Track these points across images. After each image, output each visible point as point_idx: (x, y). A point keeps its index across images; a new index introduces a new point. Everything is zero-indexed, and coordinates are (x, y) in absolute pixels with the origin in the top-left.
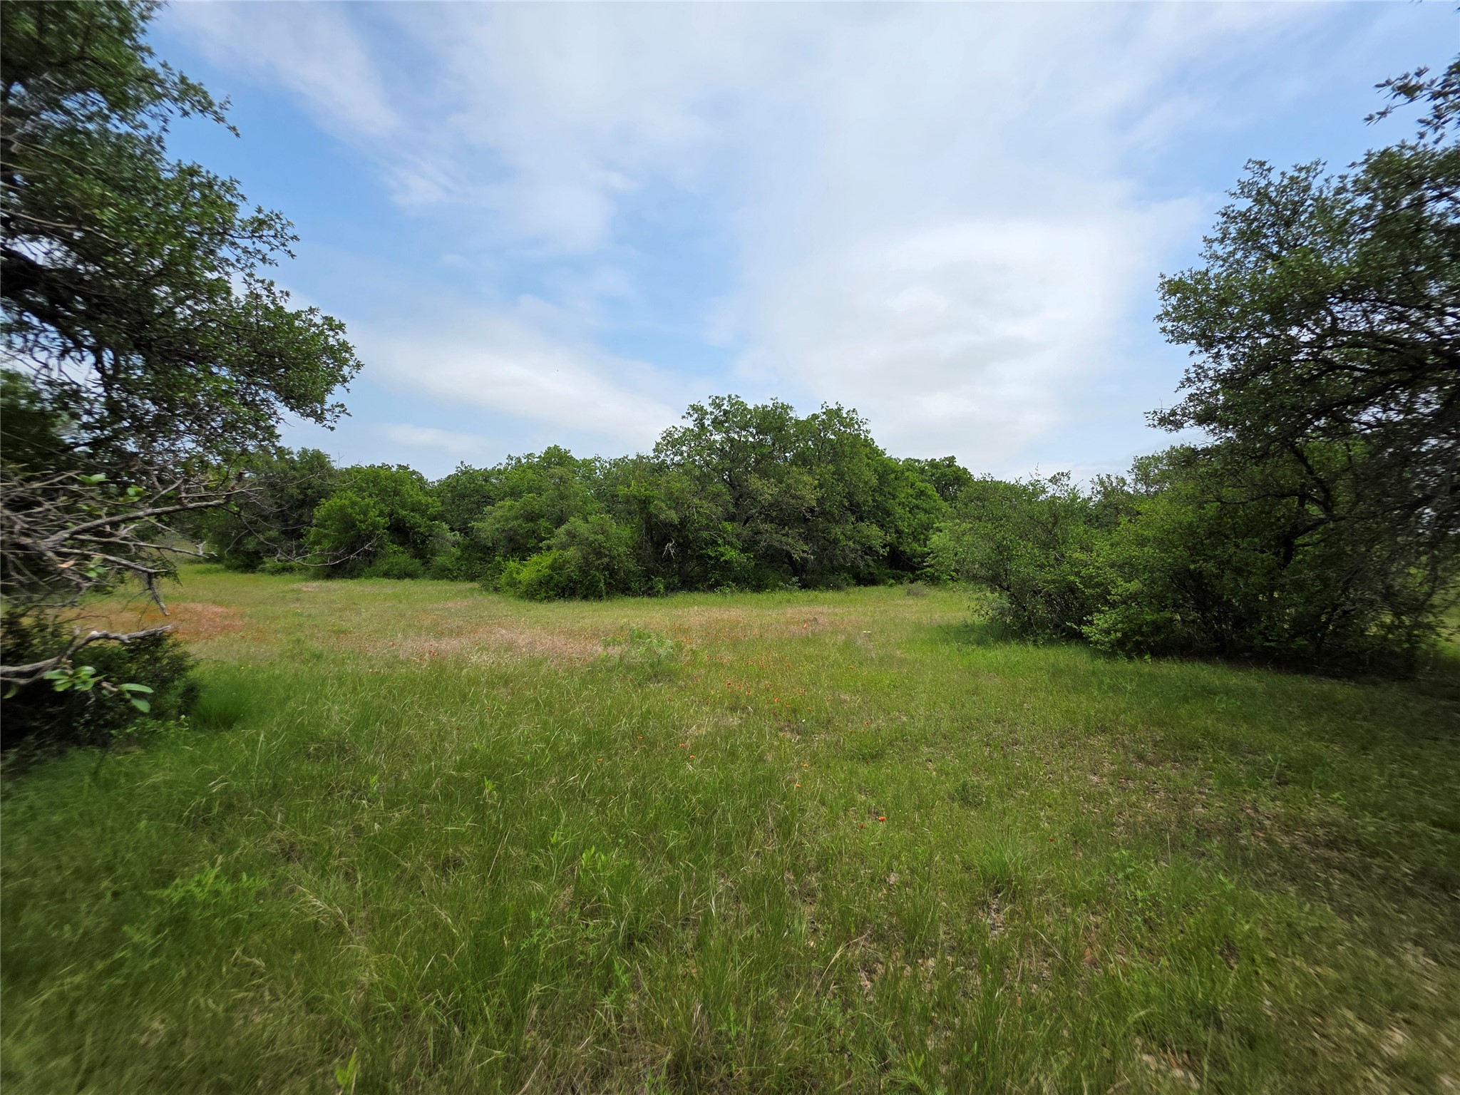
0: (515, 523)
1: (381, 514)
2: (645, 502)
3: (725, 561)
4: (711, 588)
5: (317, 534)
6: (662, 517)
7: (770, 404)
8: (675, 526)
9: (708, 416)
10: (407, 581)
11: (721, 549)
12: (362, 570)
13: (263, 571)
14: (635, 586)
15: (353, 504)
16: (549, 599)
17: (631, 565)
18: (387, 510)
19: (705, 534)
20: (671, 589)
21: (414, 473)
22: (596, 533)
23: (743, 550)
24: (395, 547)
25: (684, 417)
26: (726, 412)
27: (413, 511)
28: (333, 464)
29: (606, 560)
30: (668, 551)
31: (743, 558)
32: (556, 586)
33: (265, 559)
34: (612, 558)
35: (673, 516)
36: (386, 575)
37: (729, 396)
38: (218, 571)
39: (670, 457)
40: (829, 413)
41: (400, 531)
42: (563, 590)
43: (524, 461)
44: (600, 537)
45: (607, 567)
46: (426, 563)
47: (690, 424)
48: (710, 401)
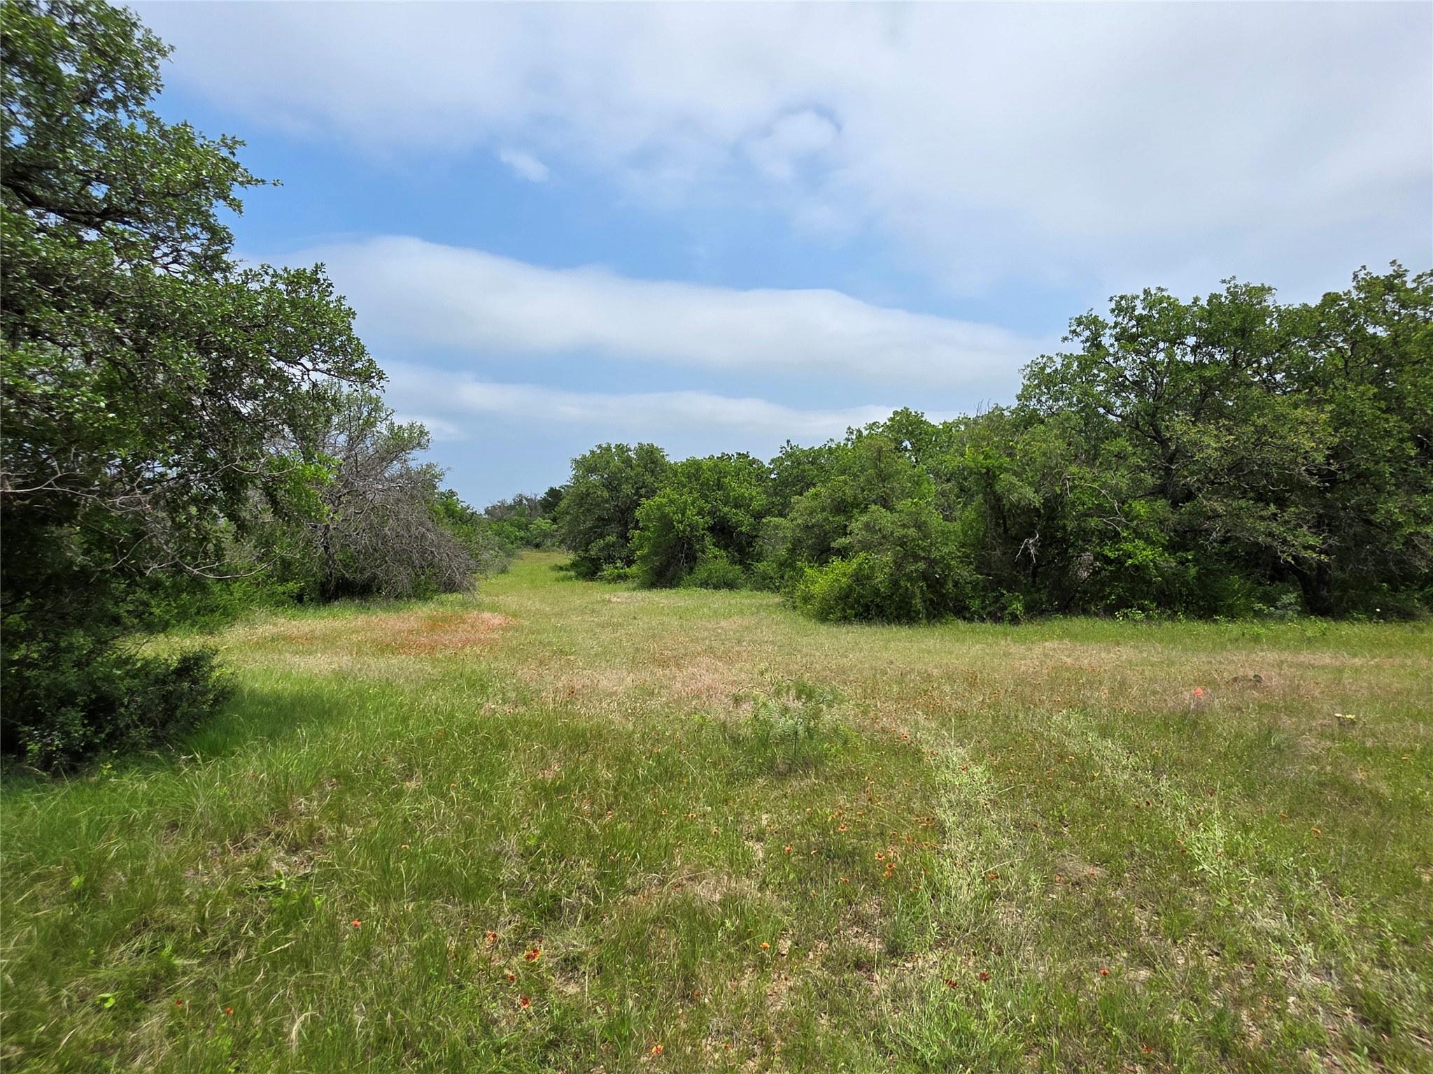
0: (820, 517)
1: (700, 513)
2: (989, 477)
3: (1137, 568)
4: (1110, 612)
5: (640, 538)
6: (1014, 497)
7: (1222, 290)
8: (1037, 510)
9: (1108, 331)
10: (724, 592)
11: (1128, 546)
12: (681, 578)
13: (602, 578)
14: (975, 604)
15: (672, 502)
16: (845, 619)
17: (965, 573)
18: (708, 507)
19: (1093, 522)
20: (1036, 611)
21: (754, 461)
22: (904, 526)
23: (1172, 548)
24: (716, 551)
25: (1065, 339)
26: (1140, 319)
27: (737, 506)
28: (667, 459)
29: (922, 565)
30: (1026, 548)
31: (1169, 562)
32: (857, 601)
33: (604, 567)
34: (932, 562)
35: (1031, 496)
36: (705, 584)
37: (1147, 292)
38: (570, 578)
39: (1043, 405)
40: (1370, 286)
41: (723, 531)
42: (867, 608)
43: (865, 433)
44: (912, 532)
45: (925, 576)
46: (747, 568)
47: (1077, 348)
48: (1113, 305)
